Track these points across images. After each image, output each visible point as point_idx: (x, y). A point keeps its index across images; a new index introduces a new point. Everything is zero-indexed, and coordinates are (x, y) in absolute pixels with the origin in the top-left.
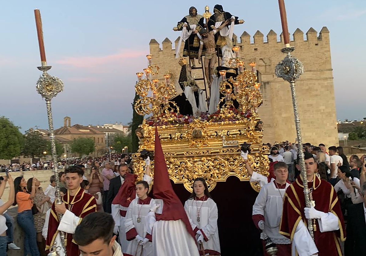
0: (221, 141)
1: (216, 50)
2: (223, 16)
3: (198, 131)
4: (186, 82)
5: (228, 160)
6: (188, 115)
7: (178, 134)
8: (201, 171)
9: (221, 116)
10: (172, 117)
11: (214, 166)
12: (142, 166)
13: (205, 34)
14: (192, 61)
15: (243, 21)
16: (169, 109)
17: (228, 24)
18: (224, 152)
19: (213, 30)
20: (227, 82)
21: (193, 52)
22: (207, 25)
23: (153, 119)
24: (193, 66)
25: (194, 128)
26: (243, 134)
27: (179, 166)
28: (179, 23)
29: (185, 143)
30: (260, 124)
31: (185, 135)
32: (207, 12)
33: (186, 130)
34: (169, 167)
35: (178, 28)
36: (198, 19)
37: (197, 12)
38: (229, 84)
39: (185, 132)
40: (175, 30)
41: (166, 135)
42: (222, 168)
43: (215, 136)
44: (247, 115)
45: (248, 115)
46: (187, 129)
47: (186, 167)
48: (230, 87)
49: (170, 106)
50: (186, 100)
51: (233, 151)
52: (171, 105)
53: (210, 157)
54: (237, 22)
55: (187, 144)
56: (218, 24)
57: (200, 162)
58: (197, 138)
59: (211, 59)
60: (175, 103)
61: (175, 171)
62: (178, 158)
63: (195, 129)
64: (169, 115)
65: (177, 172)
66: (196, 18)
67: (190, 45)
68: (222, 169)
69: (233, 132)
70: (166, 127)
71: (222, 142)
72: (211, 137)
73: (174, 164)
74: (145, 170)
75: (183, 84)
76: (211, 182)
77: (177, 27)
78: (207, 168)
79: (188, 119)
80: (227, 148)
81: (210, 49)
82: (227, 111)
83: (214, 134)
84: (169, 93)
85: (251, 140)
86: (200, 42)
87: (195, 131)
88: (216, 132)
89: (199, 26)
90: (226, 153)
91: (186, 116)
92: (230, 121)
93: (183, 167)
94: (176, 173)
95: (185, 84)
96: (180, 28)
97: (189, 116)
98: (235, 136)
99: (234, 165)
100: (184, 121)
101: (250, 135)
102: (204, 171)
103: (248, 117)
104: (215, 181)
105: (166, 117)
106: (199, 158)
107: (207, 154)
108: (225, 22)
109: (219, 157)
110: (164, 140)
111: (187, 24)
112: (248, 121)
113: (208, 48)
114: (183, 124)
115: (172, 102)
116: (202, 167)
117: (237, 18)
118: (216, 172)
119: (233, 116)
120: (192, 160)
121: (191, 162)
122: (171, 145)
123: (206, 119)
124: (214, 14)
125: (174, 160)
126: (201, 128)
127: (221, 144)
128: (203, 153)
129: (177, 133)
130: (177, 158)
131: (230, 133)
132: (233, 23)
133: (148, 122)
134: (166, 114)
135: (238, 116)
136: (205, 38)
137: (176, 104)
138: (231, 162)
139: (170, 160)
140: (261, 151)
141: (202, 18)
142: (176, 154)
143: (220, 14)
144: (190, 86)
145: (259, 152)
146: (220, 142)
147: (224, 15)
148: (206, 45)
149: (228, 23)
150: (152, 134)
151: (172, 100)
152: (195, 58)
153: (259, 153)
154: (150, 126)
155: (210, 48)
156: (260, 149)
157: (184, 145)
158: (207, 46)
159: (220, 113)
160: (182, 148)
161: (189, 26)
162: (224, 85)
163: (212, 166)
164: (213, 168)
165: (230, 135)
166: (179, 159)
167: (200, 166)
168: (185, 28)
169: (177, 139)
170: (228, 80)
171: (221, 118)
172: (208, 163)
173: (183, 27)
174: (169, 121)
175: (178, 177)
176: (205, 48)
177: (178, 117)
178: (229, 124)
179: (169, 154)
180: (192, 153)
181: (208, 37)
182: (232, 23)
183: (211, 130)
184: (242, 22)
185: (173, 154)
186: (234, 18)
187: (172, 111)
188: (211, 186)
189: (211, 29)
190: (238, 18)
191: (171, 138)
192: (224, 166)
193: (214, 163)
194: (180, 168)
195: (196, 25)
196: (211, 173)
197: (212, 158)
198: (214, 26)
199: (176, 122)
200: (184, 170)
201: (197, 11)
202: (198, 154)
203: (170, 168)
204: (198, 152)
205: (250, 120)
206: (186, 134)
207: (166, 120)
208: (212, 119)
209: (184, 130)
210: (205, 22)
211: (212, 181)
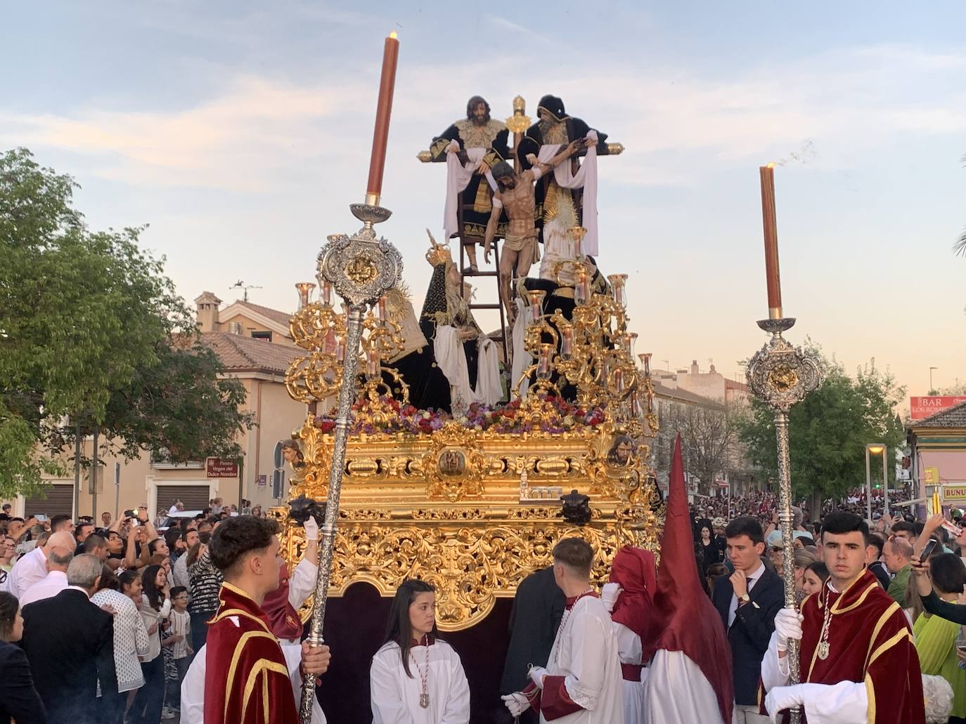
0: (518, 485)
1: (536, 227)
2: (565, 128)
3: (454, 455)
4: (444, 314)
5: (531, 538)
6: (432, 408)
7: (400, 461)
8: (456, 567)
9: (520, 418)
10: (386, 412)
11: (491, 553)
12: (295, 543)
13: (509, 178)
14: (470, 252)
15: (619, 147)
16: (381, 390)
17: (577, 152)
18: (520, 516)
19: (532, 169)
20: (547, 325)
21: (472, 226)
22: (516, 152)
23: (334, 414)
24: (470, 269)
25: (445, 445)
26: (578, 469)
27: (396, 550)
28: (435, 139)
29: (418, 487)
30: (623, 444)
31: (418, 463)
32: (518, 113)
33: (423, 451)
34: (369, 551)
35: (432, 154)
36: (493, 132)
37: (491, 113)
38: (551, 331)
39: (421, 455)
40: (423, 159)
41: (366, 461)
42: (513, 560)
43: (500, 472)
44: (591, 418)
45: (594, 419)
46: (425, 448)
47: (416, 552)
48: (552, 337)
49: (384, 382)
50: (434, 365)
51: (545, 515)
52: (387, 377)
53: (484, 528)
54: (603, 149)
55: (423, 490)
56: (547, 153)
57: (455, 540)
58: (450, 473)
59: (520, 251)
60: (399, 373)
61: (386, 563)
62: (396, 526)
63: (447, 447)
64: (379, 407)
65: (390, 564)
66: (487, 128)
67: (466, 205)
68: (513, 563)
69: (552, 462)
70: (367, 439)
71: (518, 489)
72: (491, 473)
73: (382, 542)
74: (303, 554)
75: (434, 319)
76: (481, 596)
77: (429, 150)
78: (473, 558)
79: (429, 421)
80: (531, 507)
81: (521, 223)
82: (537, 405)
83: (499, 466)
84: (385, 344)
85: (598, 487)
86: (494, 199)
87: (446, 454)
88: (505, 461)
89: (492, 152)
90: (526, 519)
91: (426, 410)
92: (545, 433)
93: (408, 553)
94: (387, 567)
95: (438, 320)
96: (437, 154)
97: (435, 411)
98: (556, 474)
99: (547, 555)
100: (419, 426)
101: (596, 472)
102: (465, 567)
103: (594, 424)
104: (492, 595)
105: (370, 412)
106: (453, 529)
107: (476, 519)
108: (567, 146)
109: (506, 528)
110: (361, 475)
111: (457, 144)
112: (594, 434)
113: (514, 219)
114: (417, 434)
115: (390, 370)
116: (460, 554)
117: (602, 137)
118: (496, 571)
119: (554, 418)
120: (433, 534)
121: (431, 539)
122: (379, 491)
123: (481, 424)
124: (539, 123)
125: (384, 530)
126: (464, 447)
127: (517, 496)
128: (465, 515)
129: (398, 456)
130: (391, 525)
131: (542, 466)
132: (592, 150)
133: (319, 423)
134: (371, 403)
135: (568, 420)
136: (507, 189)
137: (402, 375)
138: (540, 544)
139: (373, 532)
140: (620, 520)
141: (504, 129)
142: (390, 514)
143: (556, 124)
144: (453, 326)
145: (617, 521)
146: (514, 489)
147: (567, 126)
148: (508, 211)
149: (576, 149)
150: (328, 455)
151: (392, 366)
152: (477, 245)
153: (616, 523)
154: (323, 433)
155: (520, 219)
156: (618, 513)
157: (414, 491)
158: (511, 212)
159: (519, 408)
160: (408, 499)
161: (466, 151)
162: (535, 332)
163: (487, 555)
164: (490, 560)
165: (543, 472)
166: (398, 529)
167: (452, 552)
168: (452, 157)
169: (395, 474)
170: (550, 317)
171: (522, 423)
172: (477, 544)
173: (446, 154)
174: (380, 424)
175: (392, 578)
176: (504, 218)
177: (405, 414)
178: (542, 441)
179: (370, 513)
180: (433, 515)
181: (516, 188)
182: (589, 149)
183: (491, 455)
184: (619, 150)
185: (382, 515)
186: (596, 138)
187: (389, 394)
188: (481, 610)
189: (527, 166)
190: (606, 137)
191: (379, 471)
192: (520, 554)
193: (493, 546)
194: (399, 555)
195: (485, 150)
196: (482, 572)
197: (487, 532)
198: (537, 156)
199: (396, 427)
200: (410, 560)
201: (488, 110)
202: (449, 518)
203: (371, 553)
204: (450, 513)
205: (599, 433)
206: (420, 462)
207: (369, 420)
208: (495, 423)
209: (418, 451)
210: (510, 144)
211: (485, 593)
